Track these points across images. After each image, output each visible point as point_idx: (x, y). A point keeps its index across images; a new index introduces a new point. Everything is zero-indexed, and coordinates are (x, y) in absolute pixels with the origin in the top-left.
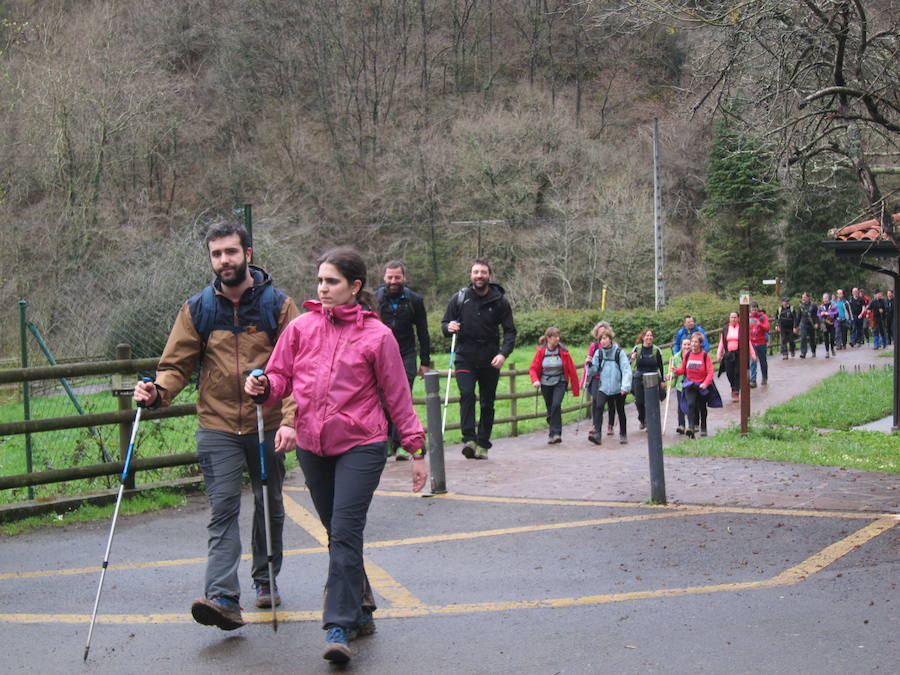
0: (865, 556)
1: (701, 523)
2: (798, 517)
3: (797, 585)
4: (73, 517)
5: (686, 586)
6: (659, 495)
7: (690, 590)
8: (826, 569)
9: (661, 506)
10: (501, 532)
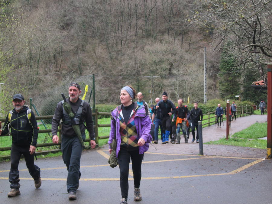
0: (253, 168)
1: (212, 160)
2: (237, 159)
3: (235, 174)
4: (47, 156)
5: (207, 174)
6: (202, 153)
7: (208, 175)
8: (242, 171)
9: (202, 156)
10: (161, 161)
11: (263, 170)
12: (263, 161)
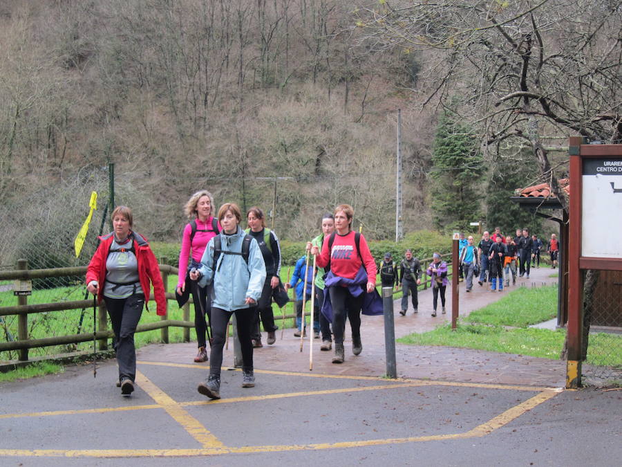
0: (532, 417)
1: (420, 392)
2: (487, 389)
3: (485, 437)
5: (408, 436)
6: (392, 372)
7: (411, 439)
8: (506, 426)
9: (393, 380)
10: (282, 396)
11: (562, 424)
12: (558, 394)
